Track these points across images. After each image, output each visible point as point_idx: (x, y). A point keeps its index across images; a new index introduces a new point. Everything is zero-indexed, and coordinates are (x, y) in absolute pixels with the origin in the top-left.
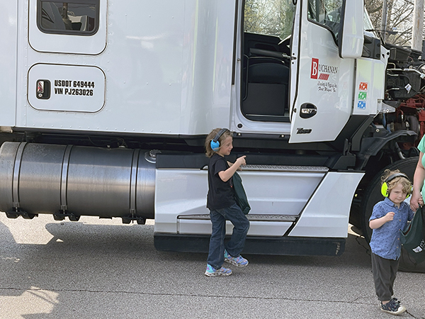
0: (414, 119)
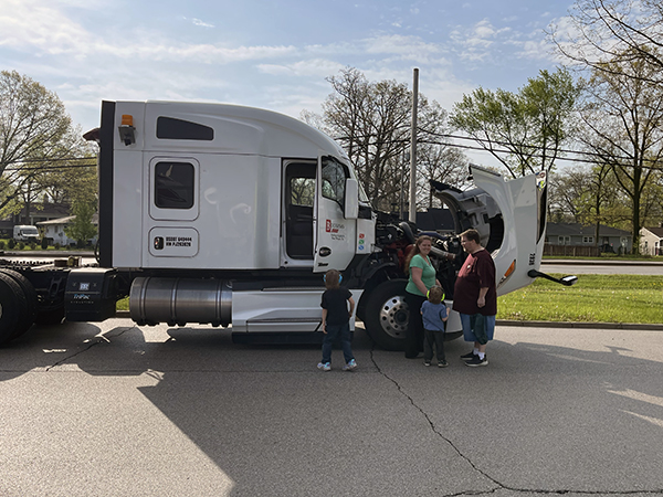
0: (395, 256)
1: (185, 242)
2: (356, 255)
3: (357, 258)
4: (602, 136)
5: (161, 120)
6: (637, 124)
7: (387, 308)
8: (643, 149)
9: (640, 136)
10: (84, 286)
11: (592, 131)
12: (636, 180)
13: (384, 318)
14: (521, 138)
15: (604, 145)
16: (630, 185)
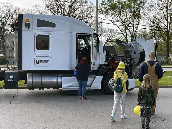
1: (46, 61)
2: (100, 65)
3: (101, 66)
4: (155, 17)
5: (38, 21)
6: (168, 13)
7: (110, 82)
8: (170, 23)
9: (169, 18)
10: (11, 77)
11: (152, 16)
12: (168, 35)
13: (110, 85)
14: (125, 18)
15: (156, 21)
16: (165, 37)
